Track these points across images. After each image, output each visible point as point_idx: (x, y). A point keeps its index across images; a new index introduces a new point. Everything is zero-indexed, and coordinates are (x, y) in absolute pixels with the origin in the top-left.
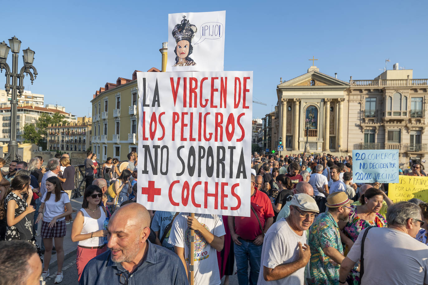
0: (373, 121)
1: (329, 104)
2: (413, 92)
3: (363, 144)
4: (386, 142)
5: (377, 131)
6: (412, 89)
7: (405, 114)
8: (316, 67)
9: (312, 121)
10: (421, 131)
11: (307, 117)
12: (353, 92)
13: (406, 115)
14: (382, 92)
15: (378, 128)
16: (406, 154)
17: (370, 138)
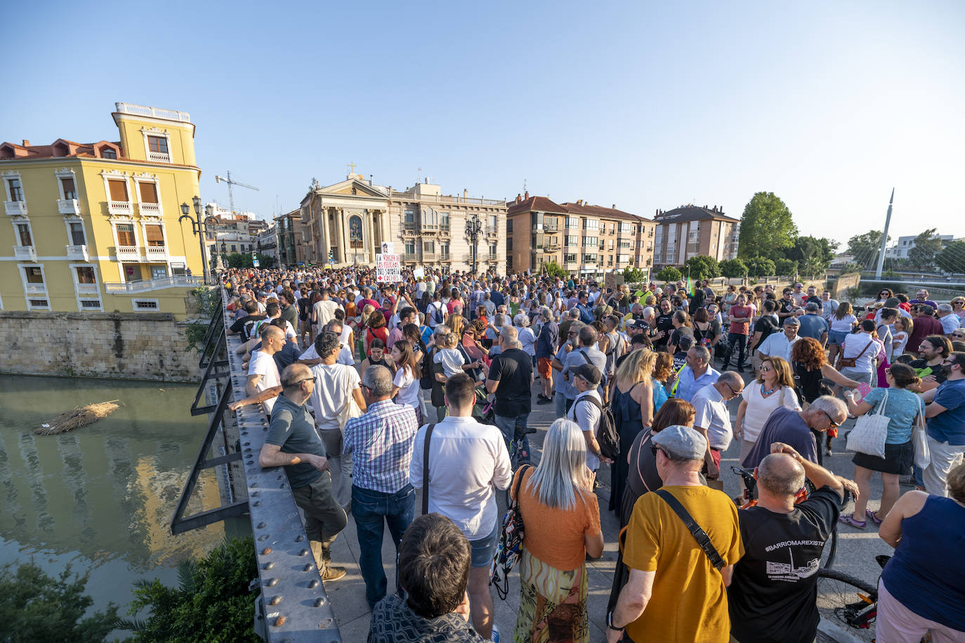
0: (412, 232)
1: (371, 215)
2: (441, 207)
3: (405, 255)
4: (424, 253)
5: (415, 242)
6: (440, 205)
7: (436, 227)
9: (357, 232)
10: (448, 242)
11: (351, 228)
12: (393, 204)
14: (417, 206)
15: (416, 239)
16: (439, 263)
17: (410, 248)
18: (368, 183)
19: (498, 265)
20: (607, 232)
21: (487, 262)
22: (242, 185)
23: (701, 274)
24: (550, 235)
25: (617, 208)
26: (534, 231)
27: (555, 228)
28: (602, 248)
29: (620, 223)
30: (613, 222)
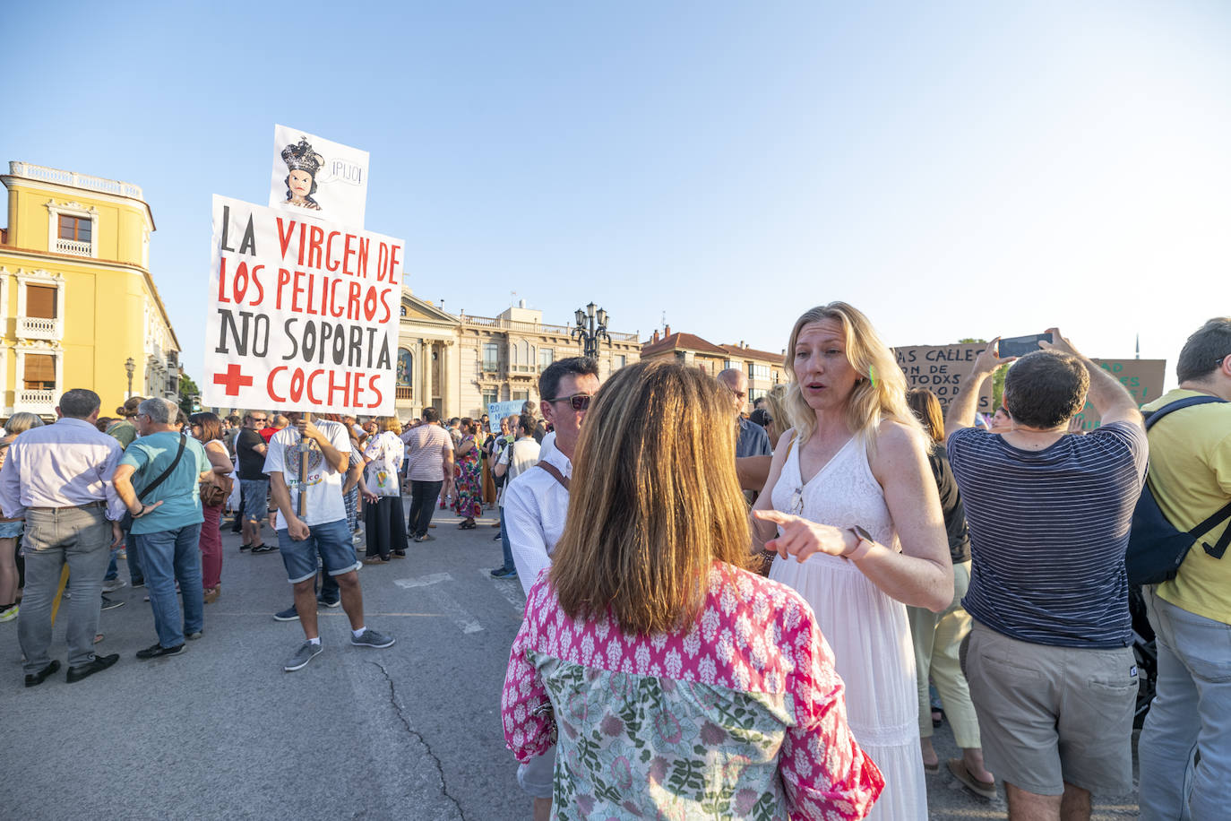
0: (493, 376)
1: (429, 349)
2: (542, 340)
5: (499, 391)
6: (541, 337)
7: (533, 369)
8: (408, 287)
9: (404, 373)
12: (466, 333)
13: (534, 371)
14: (505, 336)
15: (500, 387)
17: (491, 401)
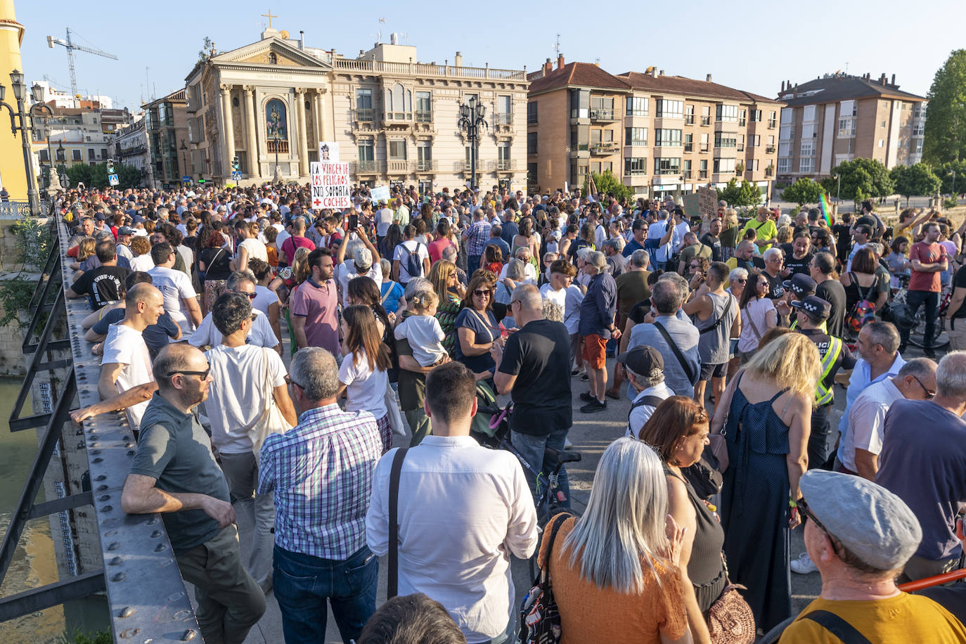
0: (369, 126)
1: (302, 97)
2: (417, 83)
3: (358, 162)
4: (389, 159)
5: (375, 142)
6: (417, 80)
7: (410, 116)
8: (275, 31)
9: (278, 125)
10: (430, 141)
11: (269, 119)
12: (338, 79)
13: (411, 118)
14: (378, 81)
15: (376, 137)
16: (414, 176)
17: (367, 152)
18: (295, 45)
19: (514, 179)
20: (698, 121)
21: (495, 174)
22: (90, 51)
23: (860, 190)
24: (600, 127)
25: (714, 80)
26: (573, 120)
27: (608, 116)
28: (689, 148)
29: (719, 105)
30: (708, 104)
